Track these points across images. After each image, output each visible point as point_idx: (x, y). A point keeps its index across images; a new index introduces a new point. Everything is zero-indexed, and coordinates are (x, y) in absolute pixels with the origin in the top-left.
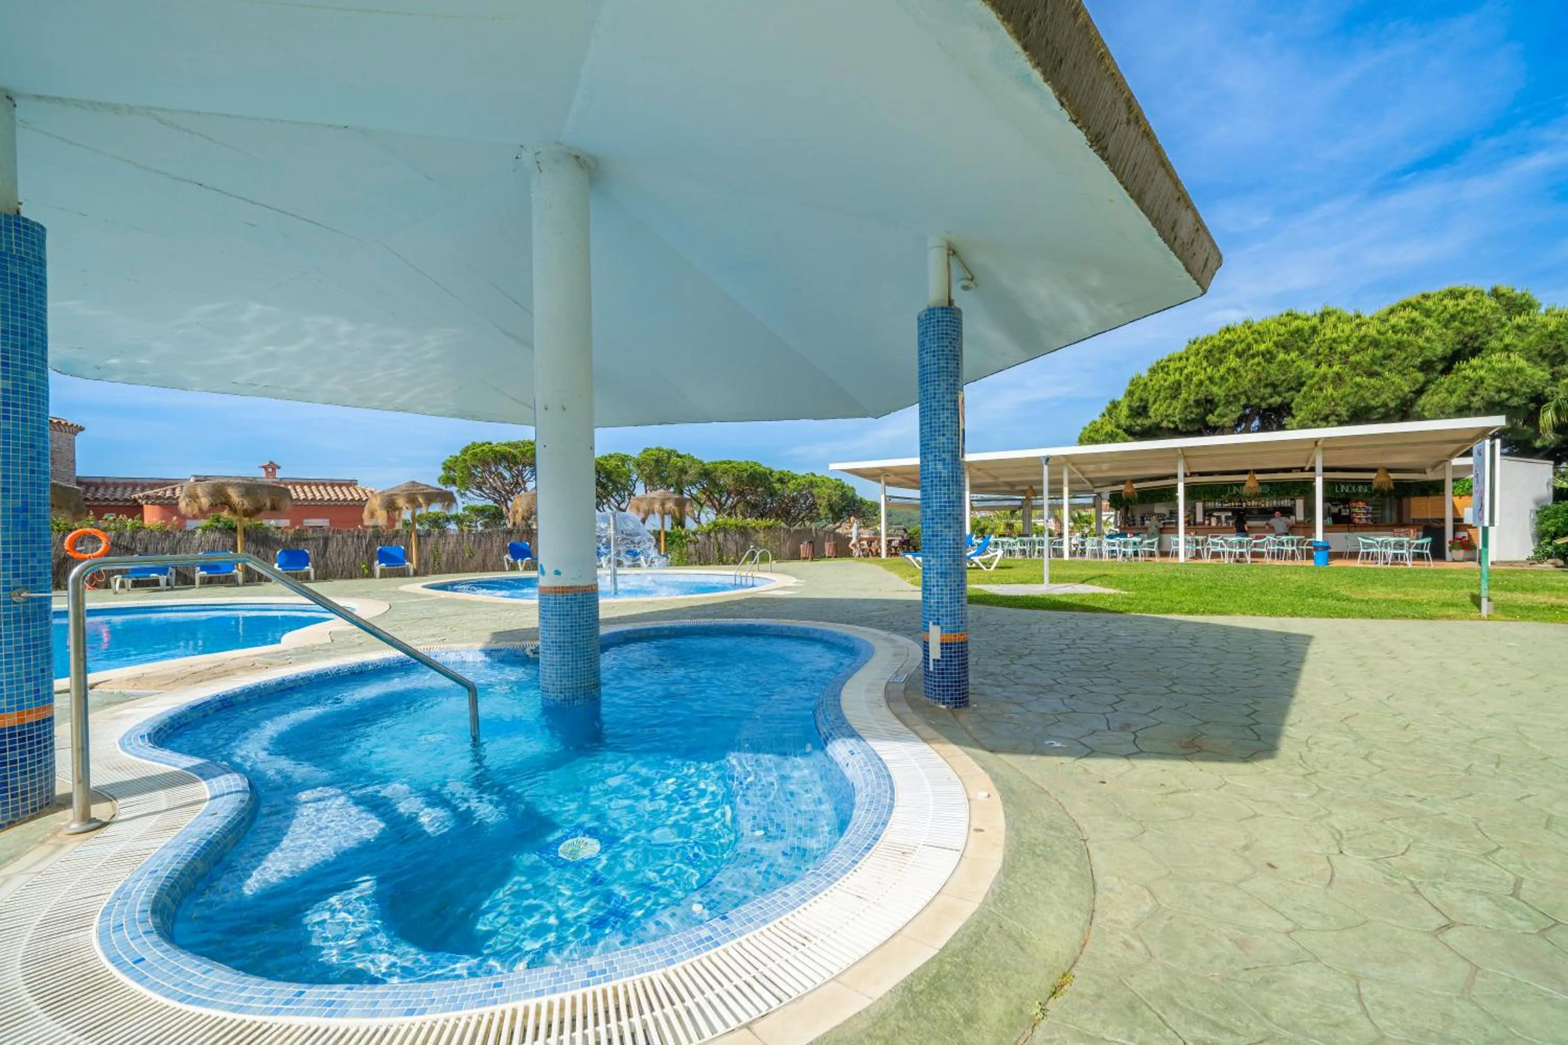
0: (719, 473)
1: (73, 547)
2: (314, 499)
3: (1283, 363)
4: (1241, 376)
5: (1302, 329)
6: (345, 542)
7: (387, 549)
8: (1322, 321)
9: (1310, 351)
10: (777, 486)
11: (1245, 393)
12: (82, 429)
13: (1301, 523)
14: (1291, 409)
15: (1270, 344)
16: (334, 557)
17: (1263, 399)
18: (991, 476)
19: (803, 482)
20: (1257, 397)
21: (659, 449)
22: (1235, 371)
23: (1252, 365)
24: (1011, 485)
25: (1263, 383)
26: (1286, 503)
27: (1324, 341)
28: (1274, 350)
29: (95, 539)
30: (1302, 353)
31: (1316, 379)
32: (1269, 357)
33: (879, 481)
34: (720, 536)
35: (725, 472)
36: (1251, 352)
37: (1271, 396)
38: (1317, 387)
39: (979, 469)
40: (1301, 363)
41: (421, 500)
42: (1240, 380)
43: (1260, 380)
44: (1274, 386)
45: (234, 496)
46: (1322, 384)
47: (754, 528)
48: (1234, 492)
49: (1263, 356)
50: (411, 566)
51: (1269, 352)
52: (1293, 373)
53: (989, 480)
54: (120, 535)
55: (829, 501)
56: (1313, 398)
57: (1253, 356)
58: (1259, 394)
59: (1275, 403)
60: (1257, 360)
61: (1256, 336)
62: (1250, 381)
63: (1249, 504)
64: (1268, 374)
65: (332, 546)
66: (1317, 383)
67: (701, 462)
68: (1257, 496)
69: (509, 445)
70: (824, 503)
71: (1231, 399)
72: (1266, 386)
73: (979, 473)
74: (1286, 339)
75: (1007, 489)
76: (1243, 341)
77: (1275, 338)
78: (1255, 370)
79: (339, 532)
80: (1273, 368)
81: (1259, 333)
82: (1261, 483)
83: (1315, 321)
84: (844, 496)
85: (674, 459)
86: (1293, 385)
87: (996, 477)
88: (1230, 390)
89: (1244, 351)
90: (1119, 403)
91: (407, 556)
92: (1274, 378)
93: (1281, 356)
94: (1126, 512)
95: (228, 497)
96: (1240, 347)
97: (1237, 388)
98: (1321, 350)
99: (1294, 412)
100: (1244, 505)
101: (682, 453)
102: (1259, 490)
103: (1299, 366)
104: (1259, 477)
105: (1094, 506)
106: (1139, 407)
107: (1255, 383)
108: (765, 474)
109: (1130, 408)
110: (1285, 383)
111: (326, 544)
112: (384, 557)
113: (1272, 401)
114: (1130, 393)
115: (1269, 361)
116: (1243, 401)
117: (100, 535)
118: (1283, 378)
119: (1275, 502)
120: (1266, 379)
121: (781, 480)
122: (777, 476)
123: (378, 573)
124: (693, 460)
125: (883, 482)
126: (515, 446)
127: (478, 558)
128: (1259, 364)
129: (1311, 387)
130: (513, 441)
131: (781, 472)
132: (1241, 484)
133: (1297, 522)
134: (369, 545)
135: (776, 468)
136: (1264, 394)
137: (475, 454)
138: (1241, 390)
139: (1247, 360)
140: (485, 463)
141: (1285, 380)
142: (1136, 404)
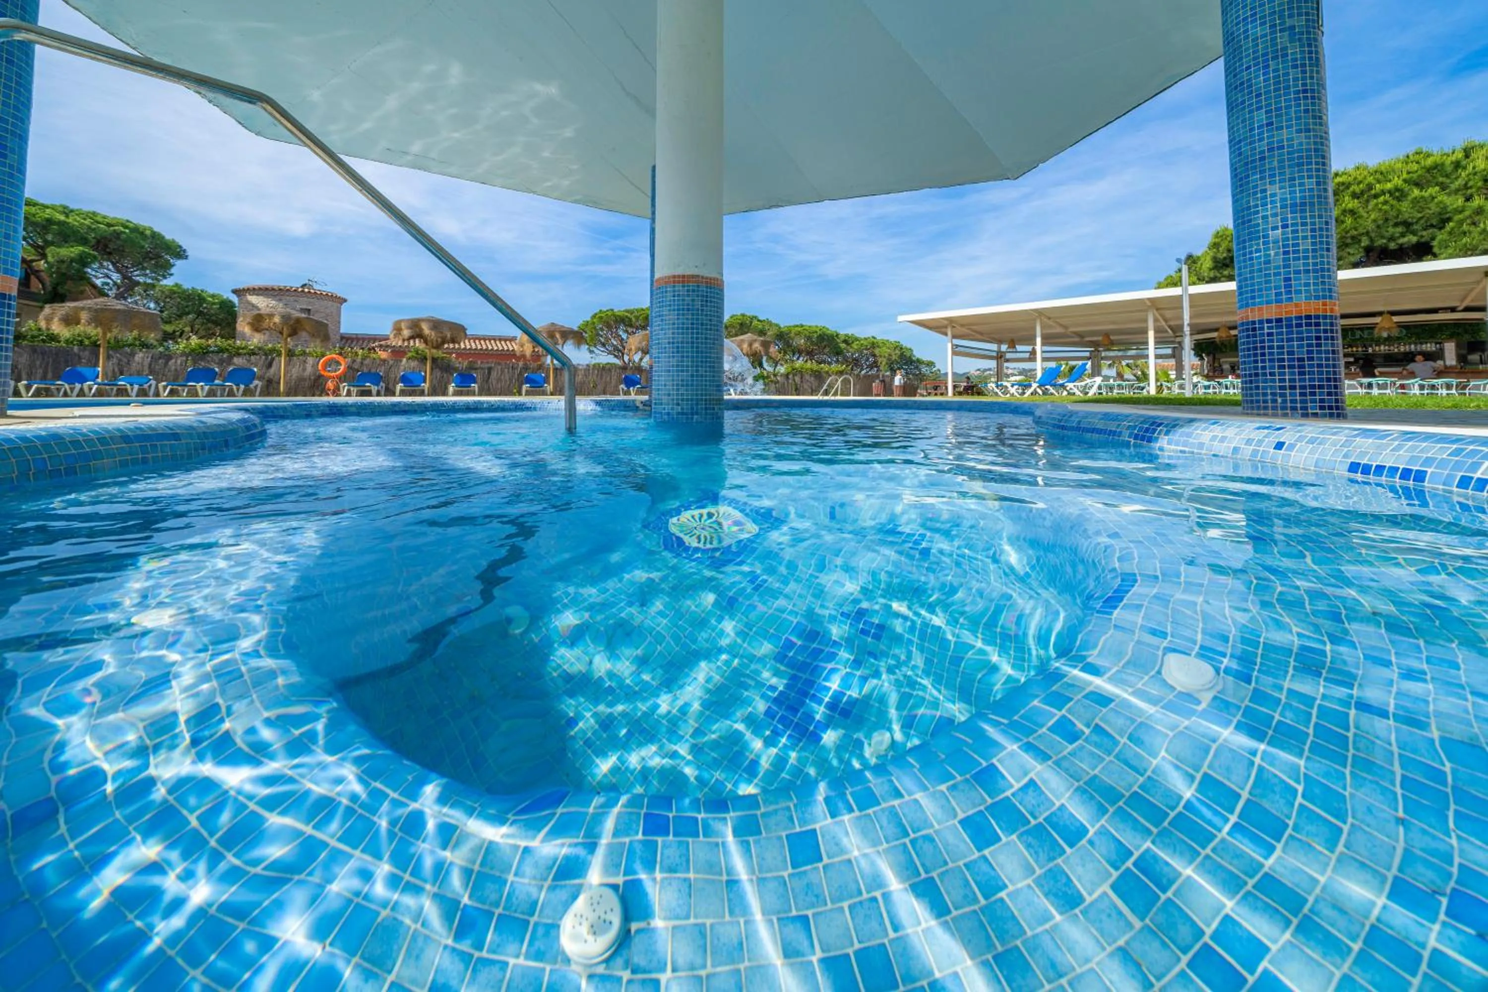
0: (792, 335)
1: (324, 369)
2: (487, 349)
3: (1415, 201)
4: (1361, 217)
5: (1443, 164)
6: (502, 371)
7: (533, 376)
8: (1467, 156)
9: (1453, 187)
10: (843, 346)
11: (1367, 233)
12: (345, 301)
13: (1451, 367)
14: (1431, 247)
15: (1400, 182)
16: (494, 383)
17: (1392, 239)
18: (1061, 325)
19: (865, 343)
20: (1383, 237)
21: (743, 315)
22: (1352, 212)
23: (1377, 205)
24: (1080, 335)
25: (1391, 223)
26: (1429, 347)
27: (1475, 174)
28: (1406, 187)
29: (338, 363)
30: (1443, 189)
31: (1467, 213)
32: (1399, 194)
33: (946, 334)
34: (797, 379)
35: (798, 334)
36: (1373, 192)
37: (1403, 235)
38: (1469, 221)
39: (1049, 318)
40: (1443, 198)
41: (558, 336)
42: (1360, 221)
43: (1387, 220)
44: (1407, 224)
45: (426, 329)
46: (1476, 219)
47: (827, 372)
48: (1358, 337)
49: (1391, 195)
50: (549, 387)
51: (1397, 189)
52: (1434, 208)
53: (1059, 330)
54: (354, 361)
55: (889, 359)
56: (1465, 233)
57: (1376, 196)
58: (1387, 234)
59: (1409, 241)
60: (1382, 199)
61: (1378, 176)
62: (1374, 221)
63: (1377, 348)
64: (1399, 212)
65: (494, 374)
66: (1470, 217)
67: (777, 325)
68: (1389, 340)
69: (627, 311)
70: (884, 361)
71: (1349, 241)
72: (1396, 225)
73: (1051, 322)
74: (1419, 176)
75: (1077, 339)
76: (1360, 182)
77: (1405, 176)
78: (1380, 210)
79: (499, 364)
80: (1405, 206)
81: (1382, 173)
82: (1400, 325)
83: (1460, 155)
84: (902, 356)
85: (755, 322)
86: (1434, 222)
87: (1066, 327)
88: (1347, 232)
89: (1362, 193)
90: (1199, 258)
91: (546, 380)
92: (1406, 216)
93: (1416, 192)
94: (1214, 359)
95: (421, 330)
96: (1356, 188)
97: (1356, 229)
98: (1471, 183)
99: (1436, 250)
100: (1370, 350)
101: (761, 318)
102: (1395, 333)
103: (1441, 202)
104: (1396, 319)
105: (1173, 356)
106: (1225, 258)
107: (1380, 222)
108: (832, 336)
109: (1215, 259)
110: (1422, 222)
111: (489, 373)
112: (528, 380)
113: (1402, 241)
114: (1216, 245)
115: (1399, 199)
116: (1365, 242)
117: (340, 359)
118: (1420, 215)
119: (1413, 346)
120: (1397, 217)
121: (845, 341)
122: (843, 338)
123: (524, 392)
124: (770, 323)
125: (949, 333)
126: (631, 312)
127: (600, 388)
128: (1385, 203)
129: (1461, 223)
130: (628, 308)
131: (846, 335)
132: (1371, 328)
133: (1446, 367)
134: (520, 374)
135: (842, 332)
136: (1394, 233)
137: (601, 318)
138: (1361, 230)
139: (1368, 201)
140: (609, 327)
141: (1421, 218)
142: (1222, 255)
